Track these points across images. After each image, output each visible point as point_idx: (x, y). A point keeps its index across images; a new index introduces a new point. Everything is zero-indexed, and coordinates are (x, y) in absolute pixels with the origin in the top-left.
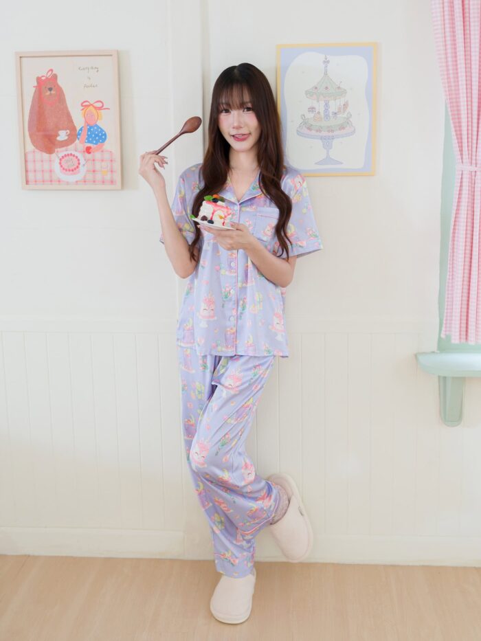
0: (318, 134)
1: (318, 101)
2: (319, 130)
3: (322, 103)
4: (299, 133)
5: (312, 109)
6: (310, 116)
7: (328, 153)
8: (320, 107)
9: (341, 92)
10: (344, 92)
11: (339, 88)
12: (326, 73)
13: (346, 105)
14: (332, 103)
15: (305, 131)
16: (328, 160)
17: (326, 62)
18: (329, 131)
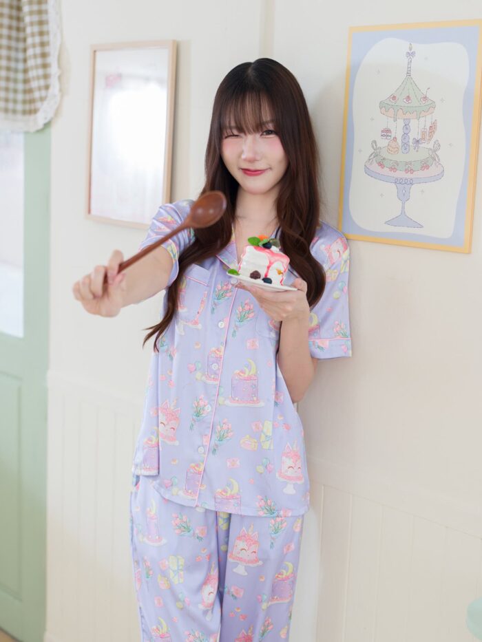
0: (392, 174)
1: (395, 120)
2: (393, 169)
3: (401, 123)
4: (367, 171)
5: (386, 132)
6: (383, 143)
7: (403, 208)
8: (397, 130)
9: (427, 105)
10: (432, 106)
11: (425, 98)
12: (409, 74)
13: (433, 128)
14: (414, 124)
15: (375, 167)
16: (402, 219)
17: (411, 54)
18: (407, 171)
